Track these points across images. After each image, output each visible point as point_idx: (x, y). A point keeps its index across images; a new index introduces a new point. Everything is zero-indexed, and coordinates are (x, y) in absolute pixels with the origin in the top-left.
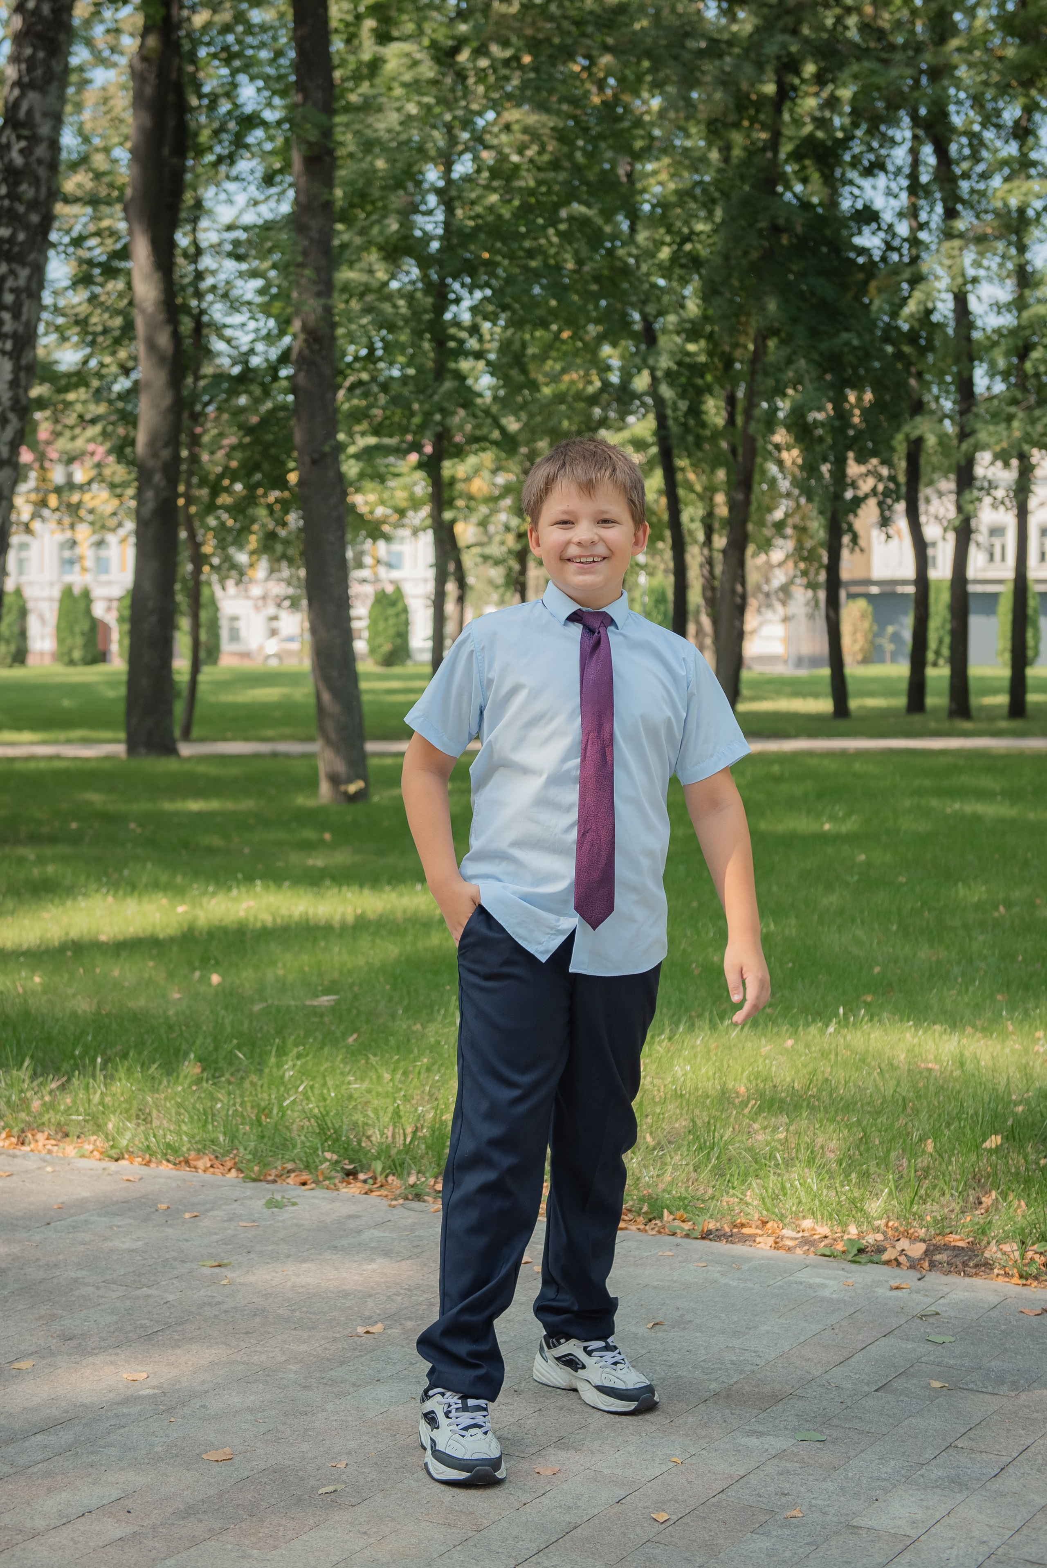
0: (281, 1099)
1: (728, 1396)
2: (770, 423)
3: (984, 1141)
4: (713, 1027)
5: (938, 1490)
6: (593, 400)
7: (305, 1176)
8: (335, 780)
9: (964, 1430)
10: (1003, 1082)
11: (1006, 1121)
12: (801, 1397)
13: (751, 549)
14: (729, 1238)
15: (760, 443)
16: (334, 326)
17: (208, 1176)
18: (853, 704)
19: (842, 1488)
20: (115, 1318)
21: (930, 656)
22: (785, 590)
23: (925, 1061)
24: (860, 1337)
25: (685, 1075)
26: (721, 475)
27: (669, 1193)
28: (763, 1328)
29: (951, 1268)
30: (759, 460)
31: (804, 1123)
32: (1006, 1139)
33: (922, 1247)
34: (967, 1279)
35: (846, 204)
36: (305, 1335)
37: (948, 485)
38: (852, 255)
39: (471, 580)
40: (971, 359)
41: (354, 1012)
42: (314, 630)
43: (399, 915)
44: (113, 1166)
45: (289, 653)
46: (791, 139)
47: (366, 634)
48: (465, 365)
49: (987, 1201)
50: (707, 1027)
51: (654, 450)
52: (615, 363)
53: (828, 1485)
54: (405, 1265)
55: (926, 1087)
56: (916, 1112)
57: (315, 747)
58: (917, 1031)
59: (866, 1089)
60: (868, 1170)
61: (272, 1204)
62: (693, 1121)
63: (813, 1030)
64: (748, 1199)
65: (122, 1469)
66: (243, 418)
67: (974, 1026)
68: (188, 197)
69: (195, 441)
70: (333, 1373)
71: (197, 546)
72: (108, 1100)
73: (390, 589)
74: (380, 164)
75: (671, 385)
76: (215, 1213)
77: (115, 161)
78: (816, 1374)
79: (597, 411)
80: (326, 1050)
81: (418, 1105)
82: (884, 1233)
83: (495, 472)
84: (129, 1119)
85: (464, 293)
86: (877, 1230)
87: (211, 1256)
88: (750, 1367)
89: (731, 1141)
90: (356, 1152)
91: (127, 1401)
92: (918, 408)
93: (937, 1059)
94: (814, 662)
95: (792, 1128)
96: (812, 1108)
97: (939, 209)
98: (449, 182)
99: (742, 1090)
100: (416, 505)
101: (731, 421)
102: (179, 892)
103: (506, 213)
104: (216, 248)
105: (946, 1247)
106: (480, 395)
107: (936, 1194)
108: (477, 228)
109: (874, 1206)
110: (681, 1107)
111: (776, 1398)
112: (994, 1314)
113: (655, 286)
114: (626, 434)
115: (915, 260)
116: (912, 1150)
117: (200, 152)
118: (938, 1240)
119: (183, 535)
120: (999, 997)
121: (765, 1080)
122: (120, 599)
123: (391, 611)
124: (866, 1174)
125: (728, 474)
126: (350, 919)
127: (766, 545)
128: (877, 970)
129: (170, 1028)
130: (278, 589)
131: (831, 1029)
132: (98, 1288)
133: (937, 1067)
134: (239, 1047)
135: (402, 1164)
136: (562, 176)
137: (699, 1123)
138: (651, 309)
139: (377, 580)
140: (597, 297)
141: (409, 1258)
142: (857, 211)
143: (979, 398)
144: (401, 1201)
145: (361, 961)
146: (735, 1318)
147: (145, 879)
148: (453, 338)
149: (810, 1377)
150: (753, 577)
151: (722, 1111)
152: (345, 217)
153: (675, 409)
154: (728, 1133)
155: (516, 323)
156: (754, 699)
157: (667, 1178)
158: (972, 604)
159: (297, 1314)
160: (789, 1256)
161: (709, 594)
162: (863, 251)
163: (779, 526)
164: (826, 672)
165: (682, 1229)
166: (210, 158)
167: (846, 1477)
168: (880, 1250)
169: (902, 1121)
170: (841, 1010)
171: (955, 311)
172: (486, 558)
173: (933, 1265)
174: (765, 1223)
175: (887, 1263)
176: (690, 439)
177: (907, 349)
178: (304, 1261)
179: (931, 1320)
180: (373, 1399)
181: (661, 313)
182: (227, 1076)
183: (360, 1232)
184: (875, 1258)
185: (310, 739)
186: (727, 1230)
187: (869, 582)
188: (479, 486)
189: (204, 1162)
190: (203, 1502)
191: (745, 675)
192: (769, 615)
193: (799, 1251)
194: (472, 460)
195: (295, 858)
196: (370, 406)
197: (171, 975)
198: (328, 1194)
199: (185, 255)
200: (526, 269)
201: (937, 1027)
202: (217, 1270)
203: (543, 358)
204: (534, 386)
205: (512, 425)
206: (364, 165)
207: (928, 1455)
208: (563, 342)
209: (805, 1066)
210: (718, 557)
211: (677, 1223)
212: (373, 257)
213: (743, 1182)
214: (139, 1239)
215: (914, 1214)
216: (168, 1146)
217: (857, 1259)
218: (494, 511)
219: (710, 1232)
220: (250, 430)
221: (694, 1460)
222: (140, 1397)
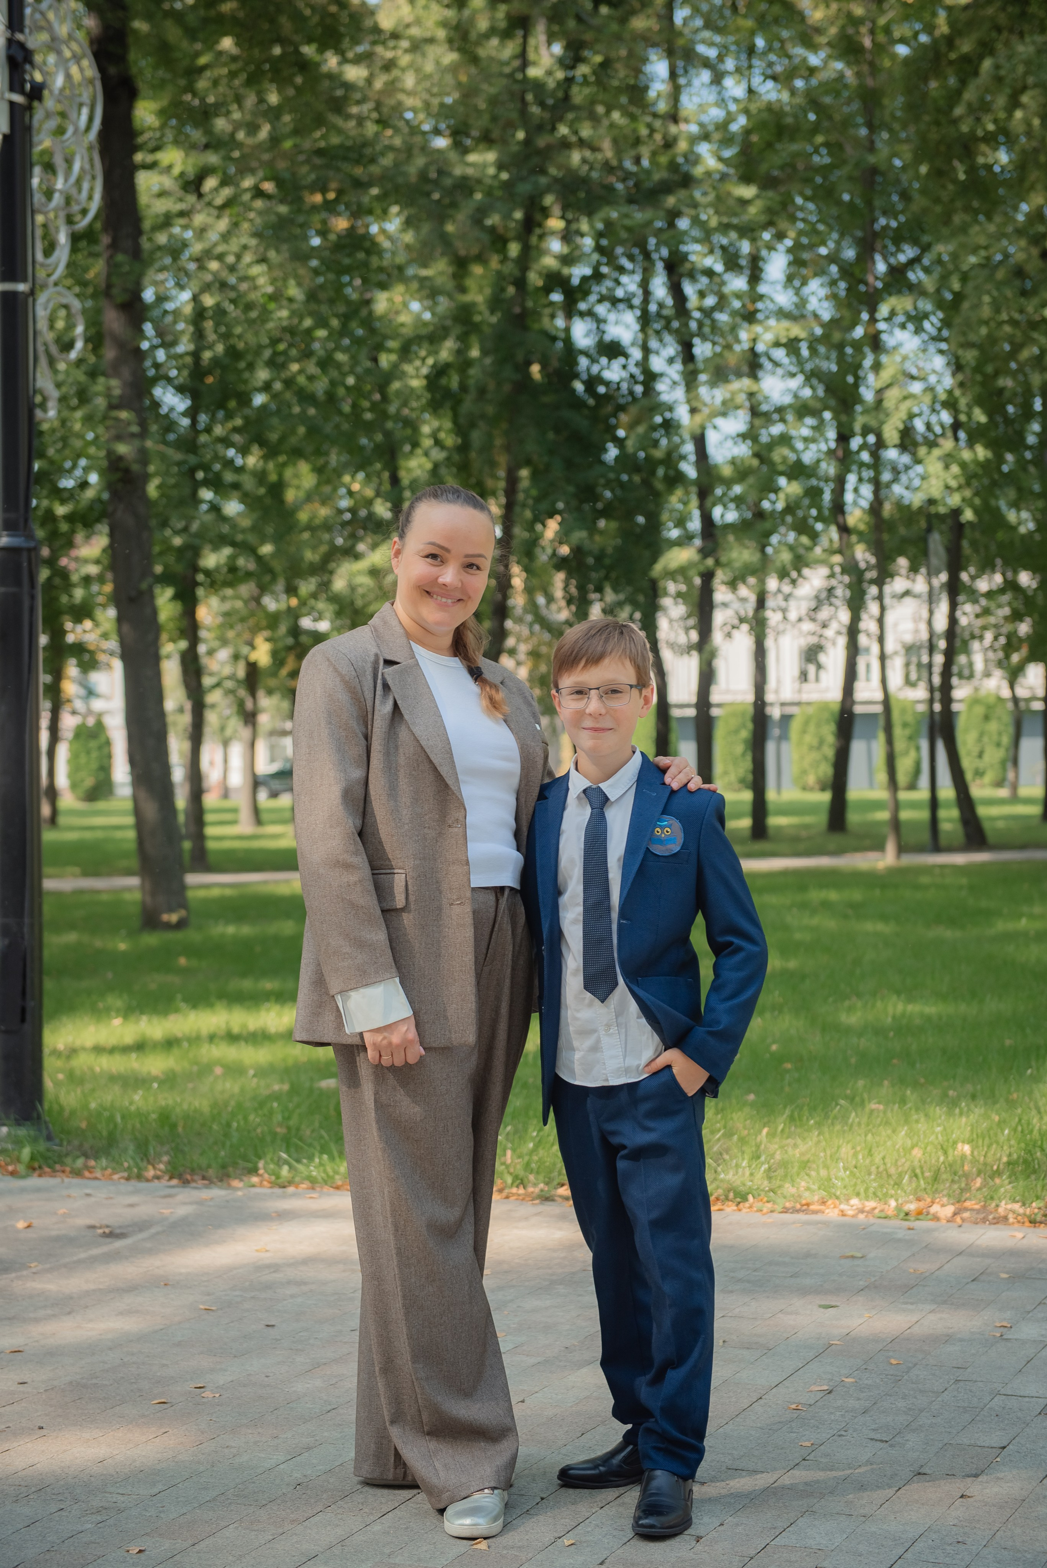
73: (91, 721)
123: (93, 744)
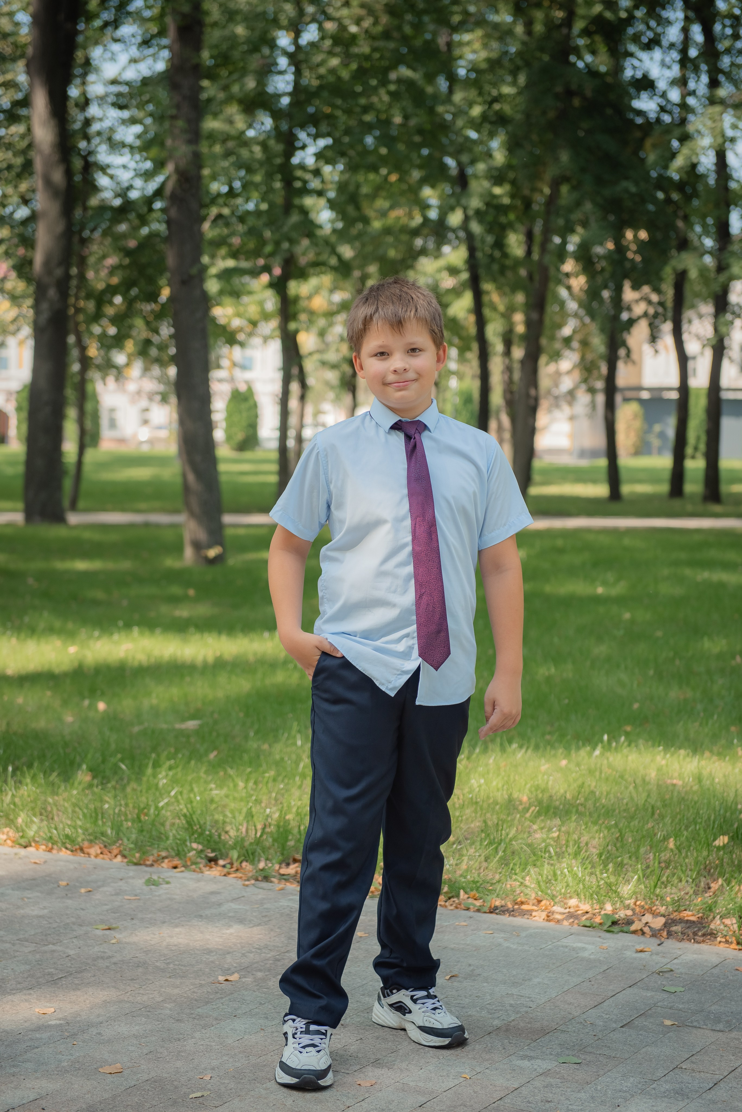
0: (156, 801)
1: (507, 1030)
2: (561, 255)
3: (715, 840)
4: (503, 749)
5: (666, 1099)
6: (415, 232)
7: (176, 862)
8: (197, 546)
9: (687, 1056)
10: (732, 795)
11: (732, 825)
12: (563, 1031)
13: (543, 360)
14: (511, 912)
15: (552, 271)
16: (200, 167)
17: (99, 861)
18: (626, 489)
19: (592, 1097)
20: (28, 967)
21: (689, 450)
22: (571, 394)
23: (672, 778)
24: (611, 987)
25: (480, 786)
26: (520, 298)
27: (465, 877)
28: (536, 980)
29: (684, 937)
30: (551, 285)
31: (573, 825)
32: (732, 838)
33: (662, 921)
34: (696, 946)
35: (628, 73)
36: (178, 982)
37: (707, 309)
38: (631, 116)
39: (311, 381)
40: (728, 206)
41: (214, 734)
42: (182, 422)
43: (251, 658)
44: (23, 852)
45: (159, 440)
46: (583, 17)
47: (224, 425)
48: (309, 201)
49: (714, 886)
50: (498, 749)
51: (465, 276)
52: (434, 201)
53: (582, 1095)
54: (256, 930)
55: (671, 798)
56: (662, 817)
57: (181, 518)
58: (665, 754)
59: (623, 799)
60: (622, 861)
61: (150, 882)
62: (485, 822)
63: (583, 753)
64: (527, 883)
65: (37, 1078)
66: (123, 243)
67: (711, 751)
68: (79, 55)
69: (82, 262)
70: (199, 1010)
71: (83, 349)
72: (17, 800)
73: (243, 388)
74: (240, 30)
75: (481, 222)
76: (105, 889)
77: (17, 24)
78: (576, 1014)
79: (419, 242)
80: (193, 763)
81: (266, 807)
82: (633, 910)
83: (332, 291)
84: (35, 815)
85: (309, 141)
86: (628, 907)
87: (102, 922)
88: (525, 1009)
89: (514, 838)
90: (216, 843)
91: (39, 1029)
92: (684, 245)
93: (681, 776)
94: (594, 454)
95: (563, 829)
96: (580, 814)
97: (705, 79)
98: (298, 47)
99: (525, 799)
100: (266, 317)
101: (529, 253)
102: (70, 635)
103: (345, 74)
104: (102, 99)
105: (681, 921)
106: (320, 227)
107: (675, 880)
108: (321, 87)
109: (626, 890)
110: (475, 812)
111: (544, 1032)
112: (716, 971)
113: (467, 138)
114: (441, 263)
115: (683, 121)
116: (657, 846)
117: (90, 17)
118: (675, 916)
119: (71, 339)
120: (733, 729)
121: (543, 791)
122: (18, 392)
123: (244, 406)
124: (621, 865)
125: (527, 296)
126: (210, 659)
127: (556, 356)
128: (636, 706)
129: (66, 745)
130: (150, 385)
131: (597, 752)
132: (14, 944)
133: (680, 783)
134: (122, 760)
135: (253, 854)
136: (392, 45)
137: (490, 823)
138: (465, 158)
139: (232, 380)
140: (419, 146)
141: (259, 925)
142: (637, 80)
143: (734, 238)
144: (253, 882)
145: (220, 694)
146: (514, 973)
147: (42, 625)
148: (299, 179)
149: (571, 1017)
150: (544, 382)
151: (508, 815)
152: (212, 76)
153: (483, 241)
154: (513, 832)
155: (352, 168)
156: (545, 483)
157: (464, 866)
158: (724, 408)
159: (171, 966)
160: (558, 927)
161: (508, 396)
162: (640, 113)
163: (567, 341)
164: (603, 462)
165: (474, 905)
166: (97, 23)
167: (596, 1089)
168: (629, 922)
169: (650, 825)
170: (606, 737)
171: (716, 164)
172: (324, 363)
173: (670, 934)
174: (539, 901)
175: (634, 932)
176: (495, 267)
177: (675, 196)
178: (177, 926)
179: (667, 975)
180: (231, 1029)
181: (473, 162)
182: (113, 783)
183: (220, 905)
184: (625, 929)
185: (176, 511)
186: (510, 906)
187: (640, 389)
188: (319, 303)
189: (95, 850)
190: (101, 1103)
191: (537, 464)
192: (557, 414)
193: (566, 923)
194: (313, 282)
195: (164, 609)
196: (230, 235)
197: (65, 703)
198: (194, 875)
199: (77, 105)
200: (362, 123)
201: (682, 752)
202: (108, 932)
203: (373, 197)
204: (366, 221)
205: (347, 252)
206: (226, 32)
207: (659, 1073)
208: (391, 184)
209: (575, 780)
210: (517, 366)
211: (470, 901)
212: (233, 110)
213: (524, 870)
214: (45, 908)
215: (657, 896)
216: (67, 836)
217: (611, 929)
218: (331, 325)
219: (496, 908)
220: (128, 253)
221: (479, 1076)
222: (49, 1026)
